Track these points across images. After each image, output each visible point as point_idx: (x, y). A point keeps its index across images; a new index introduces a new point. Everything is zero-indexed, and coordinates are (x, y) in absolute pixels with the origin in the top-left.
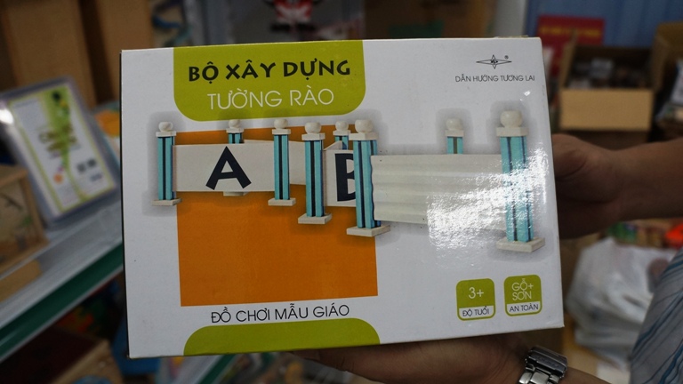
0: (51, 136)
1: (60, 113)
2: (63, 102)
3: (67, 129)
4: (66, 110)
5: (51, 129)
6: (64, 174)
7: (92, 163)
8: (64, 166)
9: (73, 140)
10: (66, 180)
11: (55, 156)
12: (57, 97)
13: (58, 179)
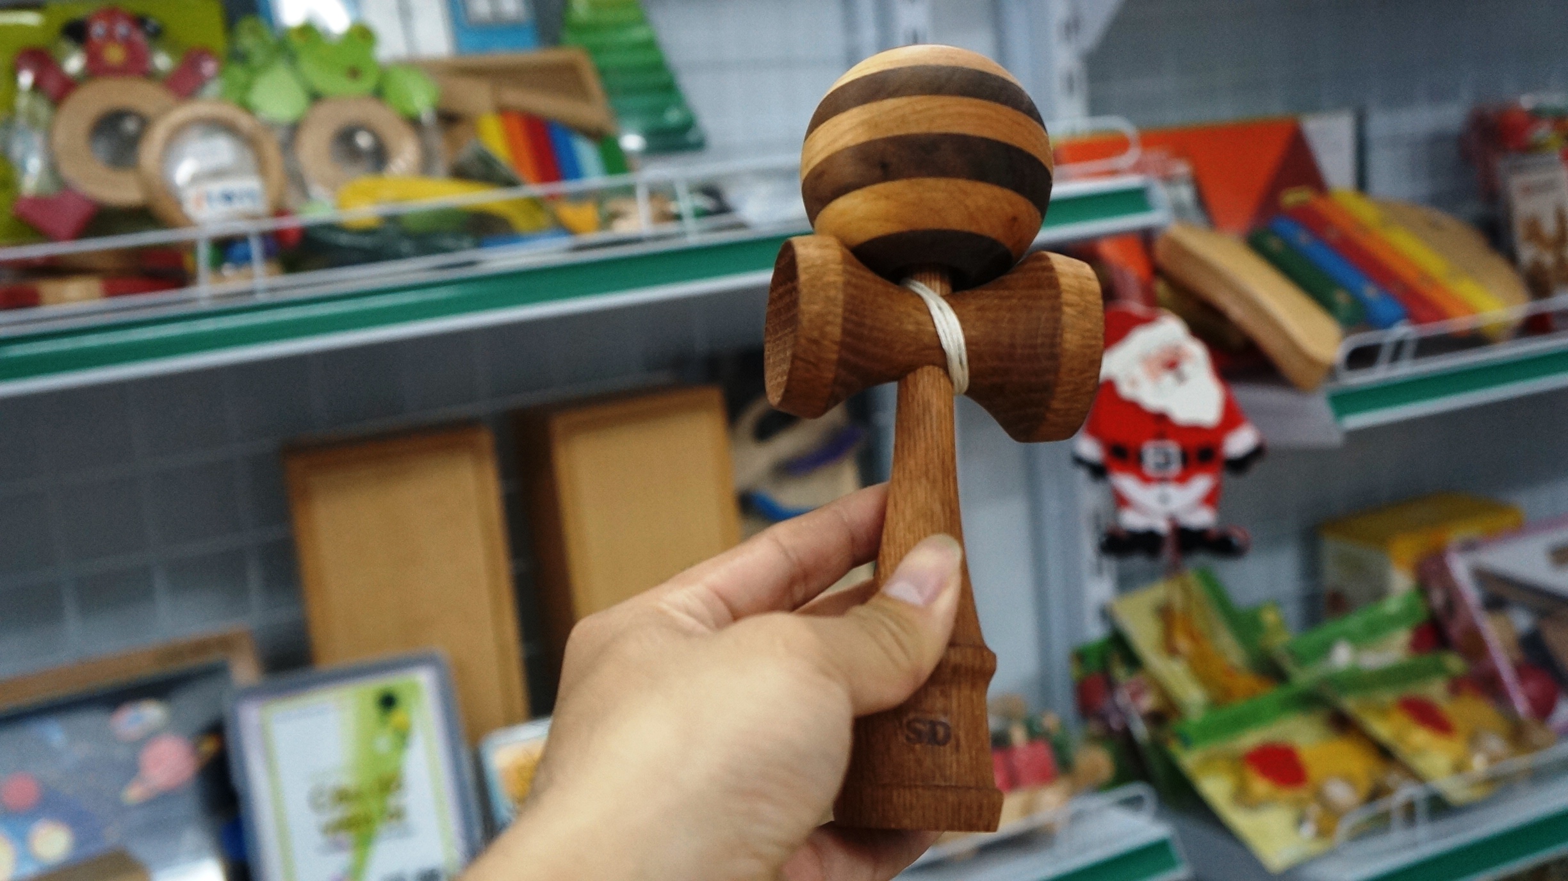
0: (342, 796)
1: (384, 743)
2: (398, 716)
3: (389, 784)
4: (403, 737)
5: (347, 781)
7: (429, 878)
8: (352, 875)
9: (398, 815)
11: (338, 847)
12: (388, 702)
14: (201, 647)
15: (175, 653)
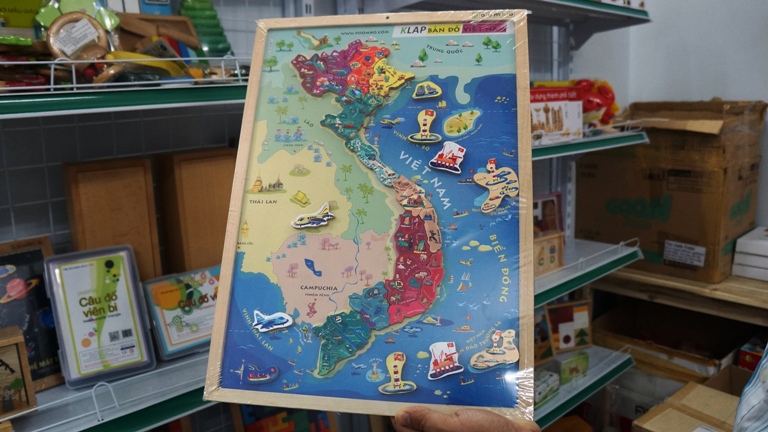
0: (92, 301)
1: (109, 280)
2: (113, 271)
3: (111, 296)
4: (116, 277)
5: (94, 295)
6: (94, 339)
7: (127, 333)
8: (97, 331)
9: (114, 308)
10: (94, 344)
11: (90, 320)
12: (109, 264)
13: (86, 343)
14: (29, 243)
15: (19, 245)
